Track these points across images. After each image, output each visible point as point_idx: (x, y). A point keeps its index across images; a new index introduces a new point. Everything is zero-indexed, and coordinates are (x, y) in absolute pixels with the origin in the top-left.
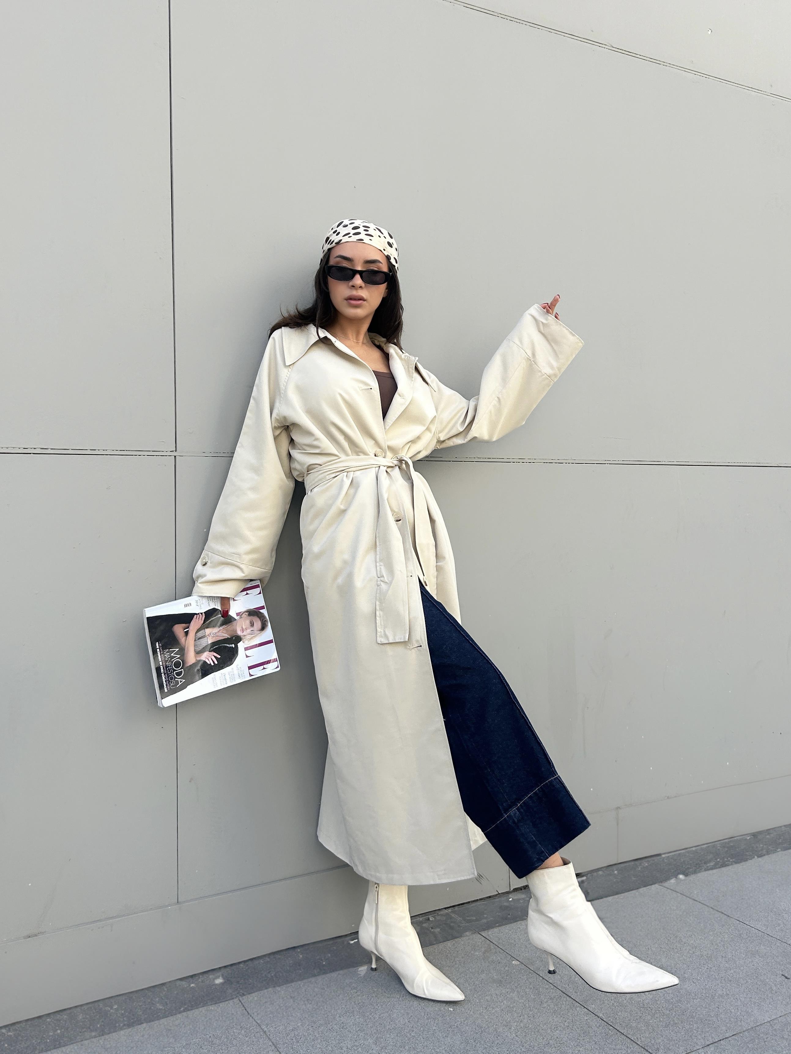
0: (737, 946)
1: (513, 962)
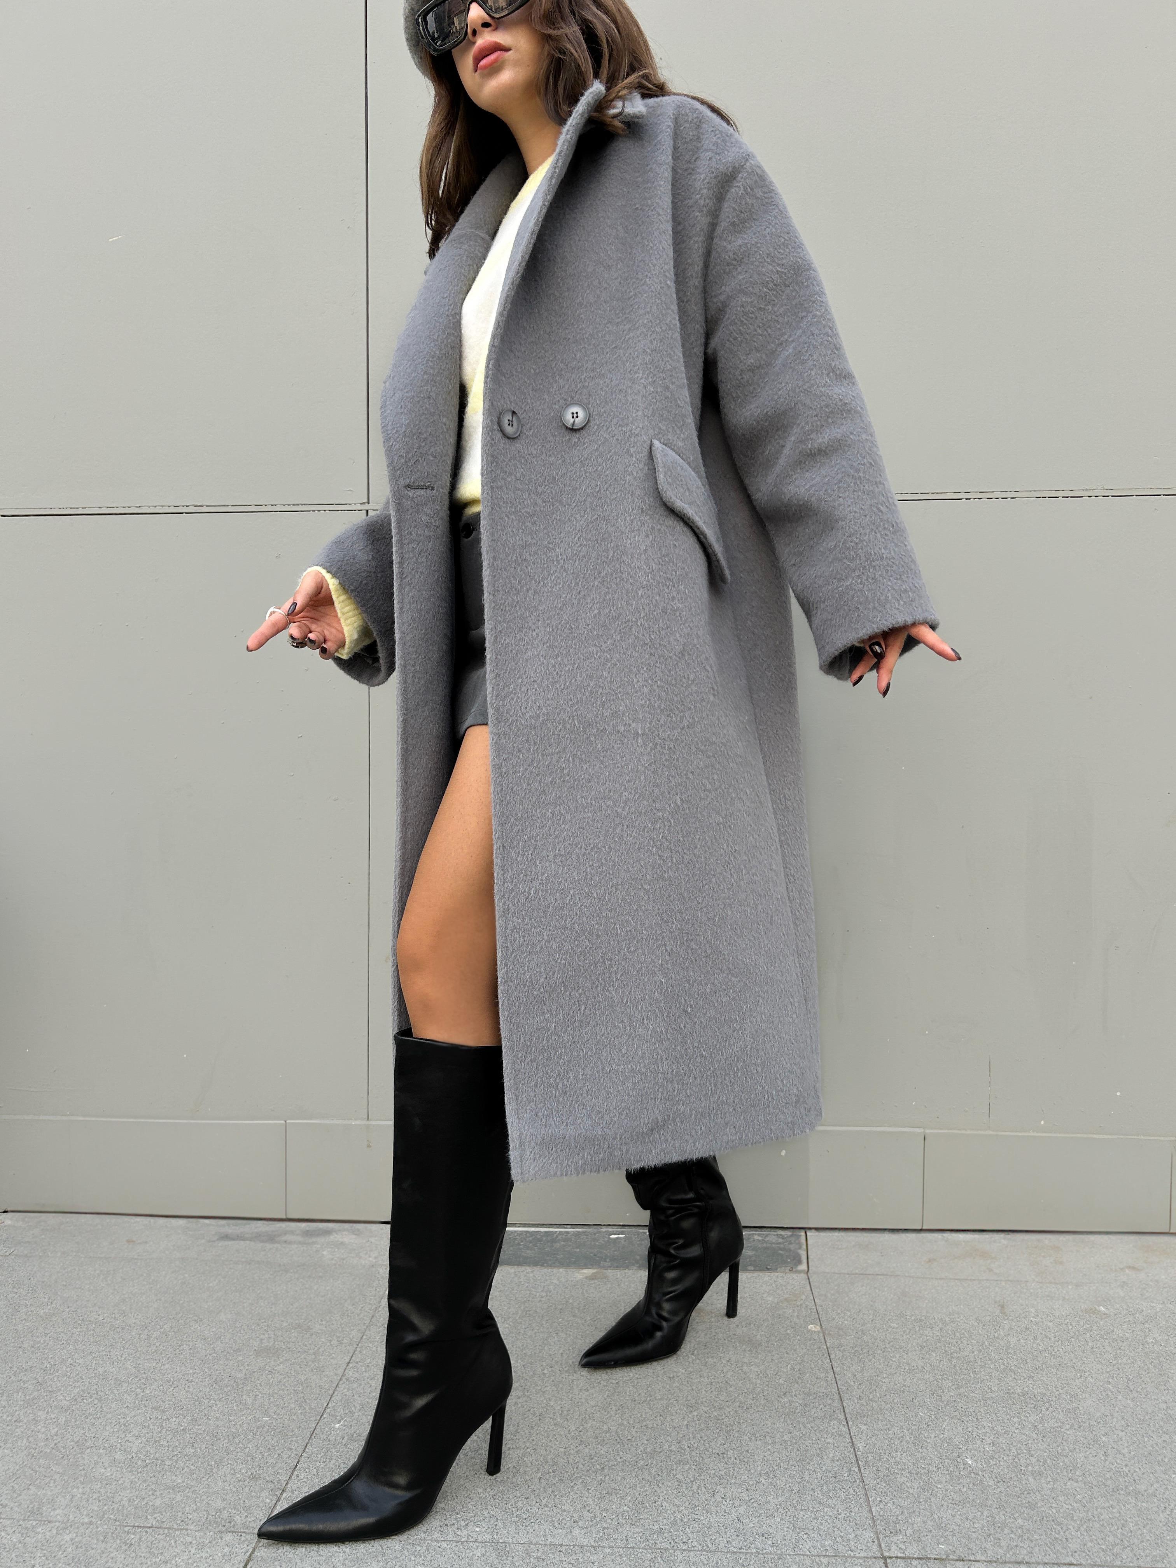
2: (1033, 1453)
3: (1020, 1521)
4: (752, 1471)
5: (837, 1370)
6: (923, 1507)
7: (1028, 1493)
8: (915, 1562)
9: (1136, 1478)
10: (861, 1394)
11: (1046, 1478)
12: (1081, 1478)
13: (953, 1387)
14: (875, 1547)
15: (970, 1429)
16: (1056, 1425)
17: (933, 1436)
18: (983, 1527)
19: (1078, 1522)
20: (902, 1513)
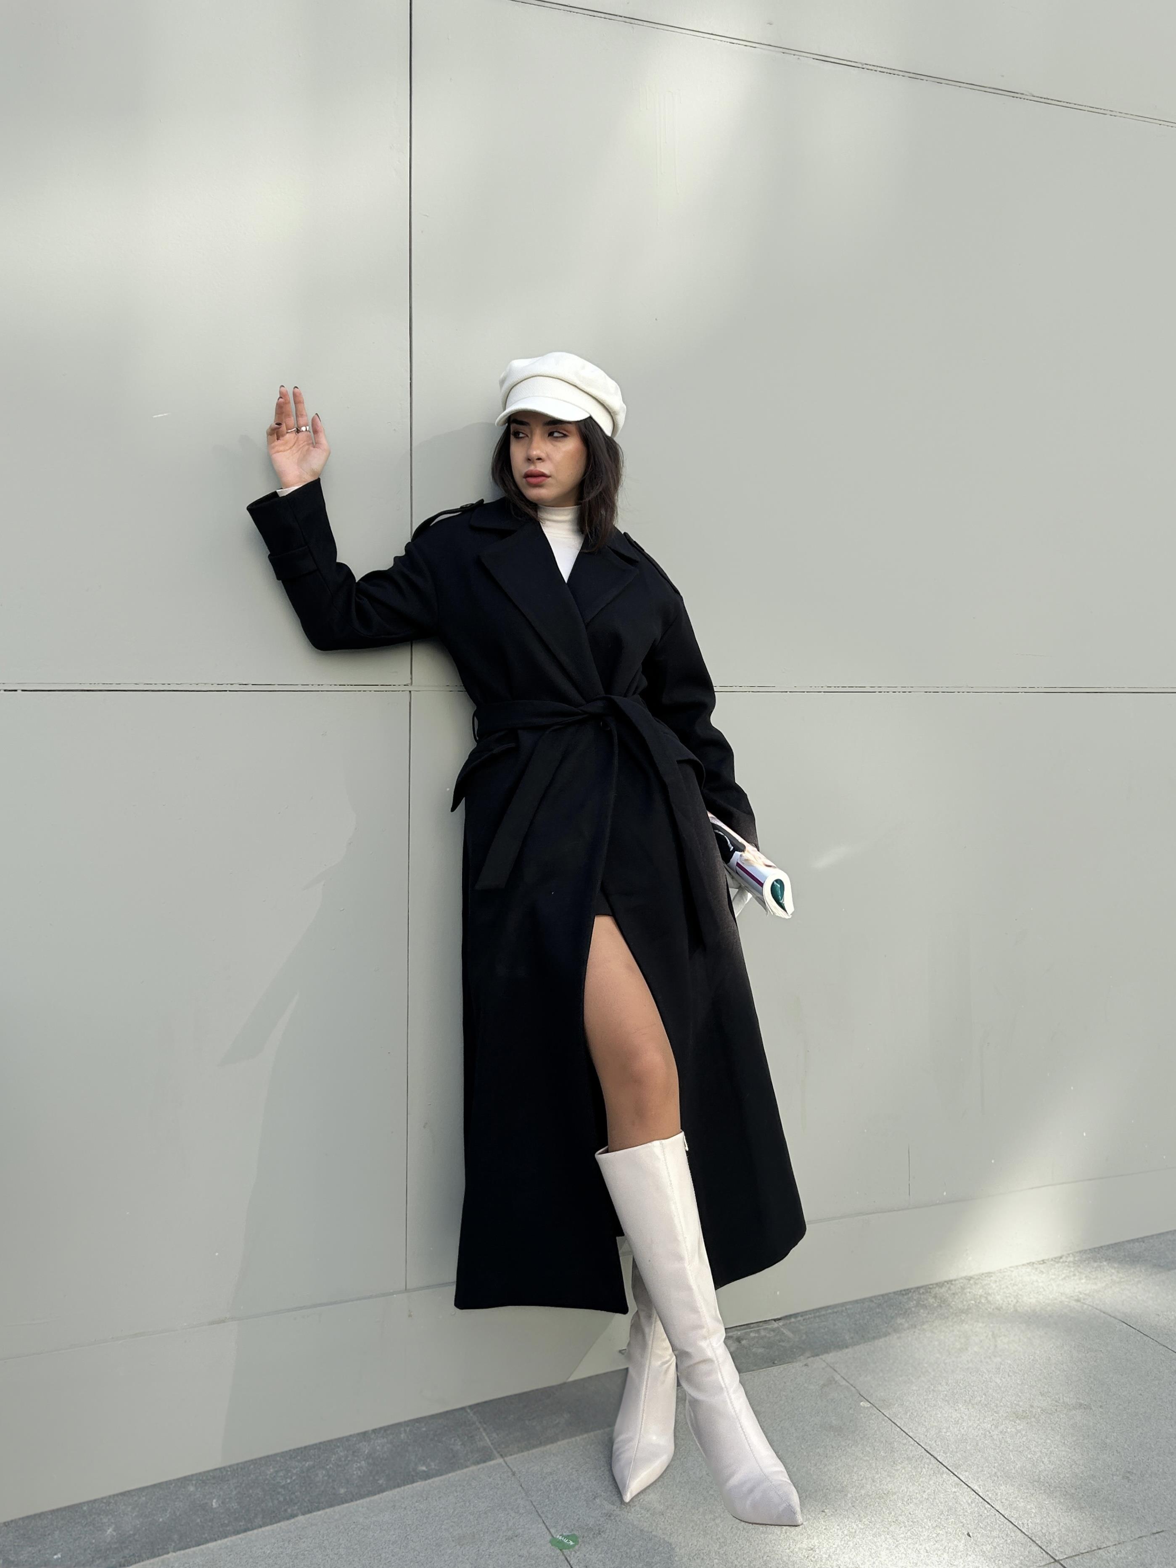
1: (862, 1403)
2: (1078, 1463)
3: (1109, 1512)
4: (927, 1527)
5: (911, 1434)
6: (1050, 1520)
7: (1099, 1492)
8: (1077, 1558)
9: (1147, 1464)
10: (943, 1450)
11: (1099, 1478)
12: (1118, 1473)
13: (993, 1427)
14: (1046, 1556)
15: (1029, 1456)
16: (1075, 1439)
17: (1012, 1468)
18: (1093, 1523)
19: (1140, 1503)
20: (1042, 1528)
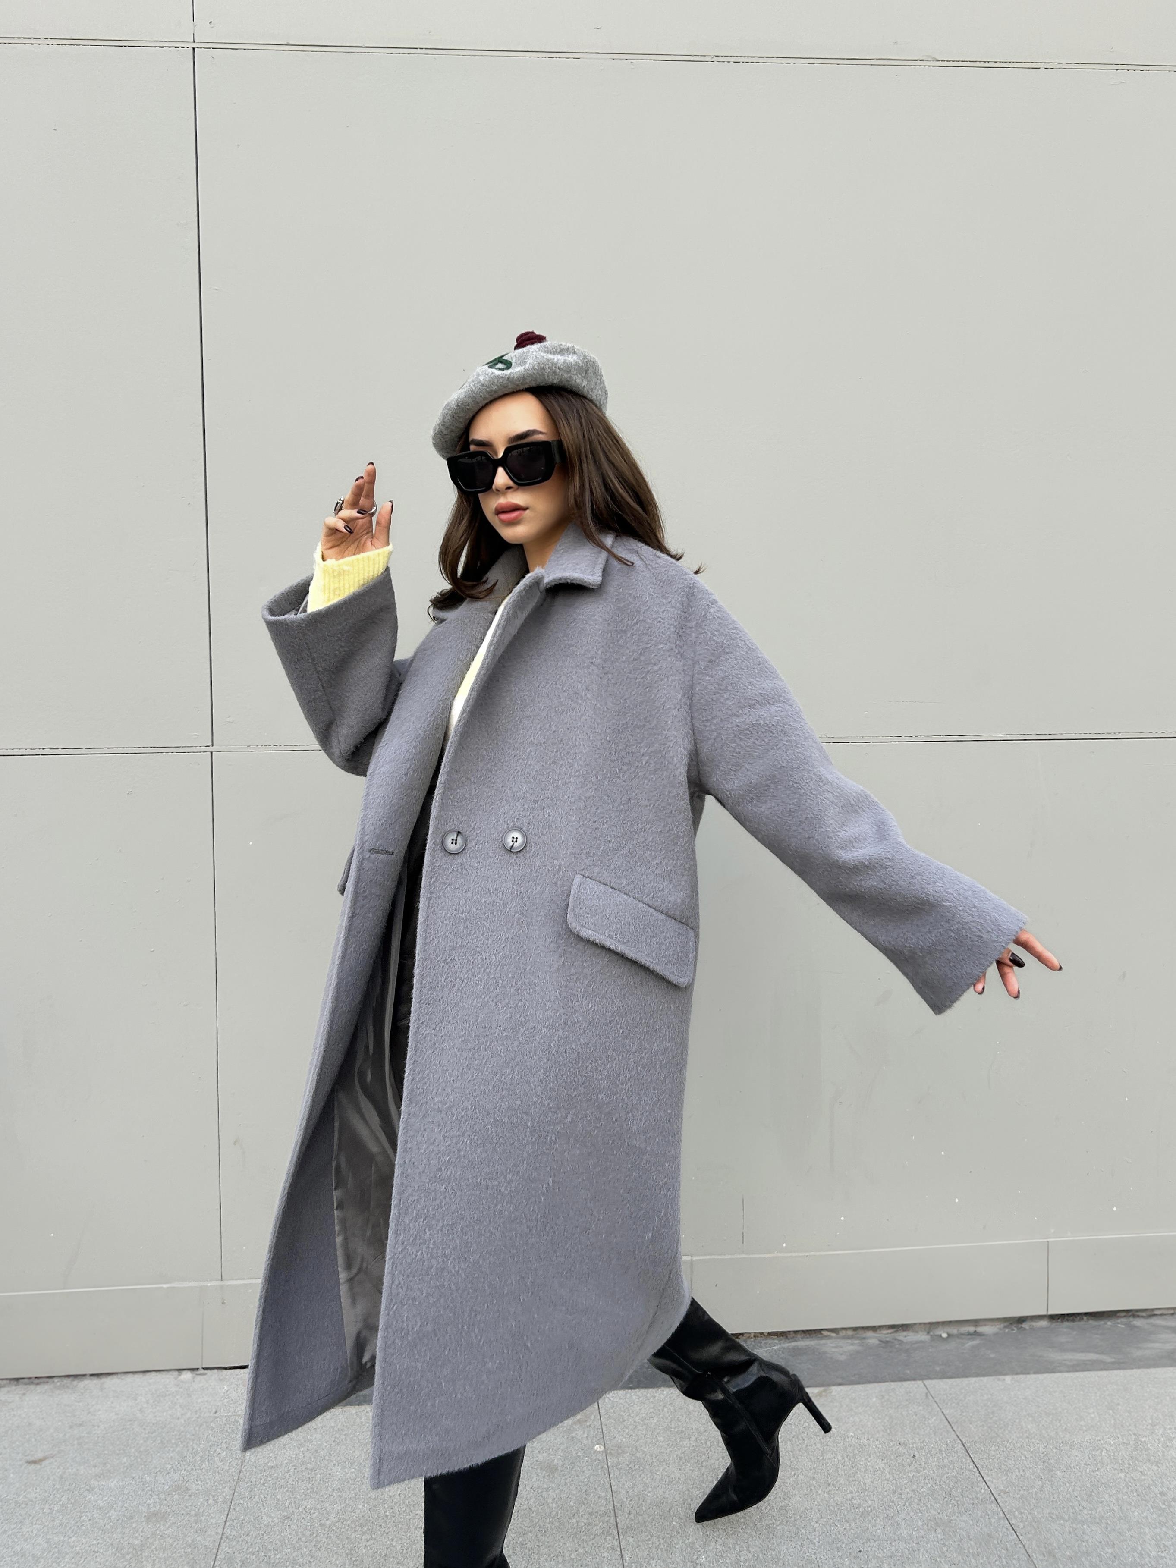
0: (927, 1506)
1: (597, 1447)
5: (614, 1488)
10: (632, 1510)
